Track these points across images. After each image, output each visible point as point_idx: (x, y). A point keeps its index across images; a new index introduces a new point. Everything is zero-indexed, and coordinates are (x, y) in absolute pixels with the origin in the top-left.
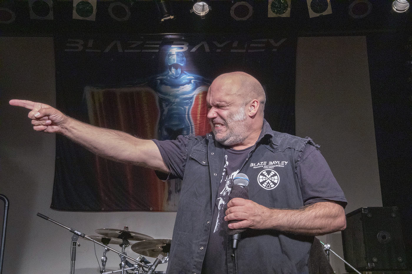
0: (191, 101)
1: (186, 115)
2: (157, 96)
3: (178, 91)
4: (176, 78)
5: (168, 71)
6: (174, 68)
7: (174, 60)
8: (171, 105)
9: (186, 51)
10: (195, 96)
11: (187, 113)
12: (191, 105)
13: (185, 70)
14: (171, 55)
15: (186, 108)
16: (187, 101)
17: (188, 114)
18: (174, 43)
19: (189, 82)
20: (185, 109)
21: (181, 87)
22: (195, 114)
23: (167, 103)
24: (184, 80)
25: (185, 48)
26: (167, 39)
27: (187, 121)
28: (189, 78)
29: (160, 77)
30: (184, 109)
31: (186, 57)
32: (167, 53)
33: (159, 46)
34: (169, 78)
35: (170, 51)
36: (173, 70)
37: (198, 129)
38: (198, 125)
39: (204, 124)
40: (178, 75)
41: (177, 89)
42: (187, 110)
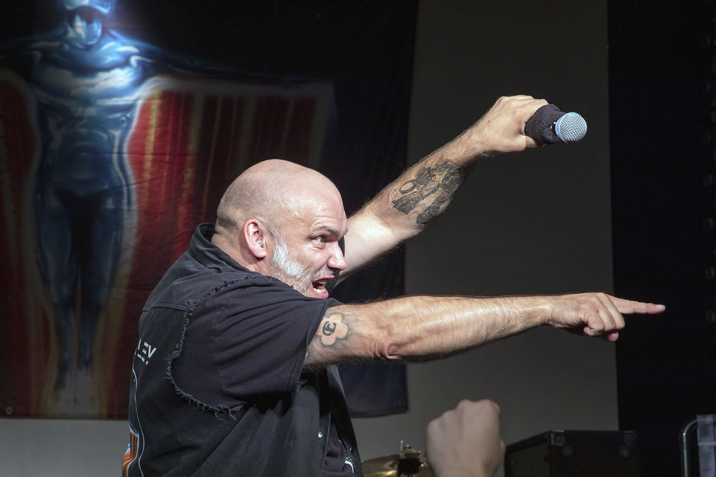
0: (128, 115)
1: (115, 157)
2: (32, 97)
3: (93, 85)
4: (89, 48)
5: (66, 27)
6: (82, 20)
8: (73, 125)
10: (140, 103)
11: (116, 150)
12: (128, 128)
13: (114, 26)
15: (114, 137)
16: (118, 115)
17: (120, 153)
19: (125, 63)
20: (111, 139)
21: (103, 75)
22: (138, 152)
23: (61, 119)
24: (109, 55)
27: (117, 173)
28: (126, 51)
29: (42, 44)
30: (109, 138)
34: (67, 47)
36: (80, 25)
37: (147, 194)
38: (146, 185)
39: (164, 182)
40: (92, 40)
41: (88, 81)
42: (117, 142)
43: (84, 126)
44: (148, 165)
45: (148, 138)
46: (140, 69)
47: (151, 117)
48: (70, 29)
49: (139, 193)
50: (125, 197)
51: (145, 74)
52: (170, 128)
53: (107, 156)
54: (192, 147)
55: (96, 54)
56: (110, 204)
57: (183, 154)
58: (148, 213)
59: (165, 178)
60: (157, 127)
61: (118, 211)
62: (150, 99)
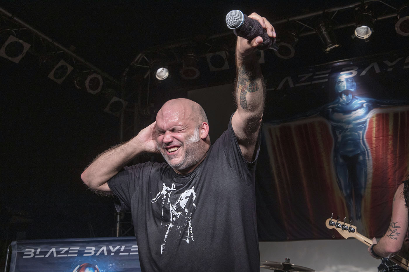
1: (361, 140)
2: (330, 125)
3: (350, 117)
4: (348, 104)
5: (339, 98)
6: (344, 95)
7: (344, 87)
8: (345, 132)
9: (355, 76)
10: (368, 120)
11: (361, 138)
12: (365, 130)
13: (356, 94)
14: (340, 82)
15: (360, 133)
16: (361, 126)
17: (363, 139)
18: (343, 69)
19: (361, 107)
20: (359, 135)
21: (354, 112)
22: (370, 138)
23: (340, 130)
24: (356, 105)
25: (354, 73)
26: (336, 67)
27: (362, 147)
28: (362, 102)
29: (332, 106)
30: (358, 134)
31: (356, 82)
32: (337, 81)
33: (329, 75)
34: (340, 105)
35: (339, 79)
36: (344, 97)
37: (375, 153)
38: (374, 149)
39: (381, 147)
40: (349, 101)
41: (349, 115)
42: (361, 135)
43: (348, 132)
44: (374, 142)
45: (373, 132)
46: (367, 108)
47: (373, 124)
48: (341, 99)
49: (372, 153)
50: (367, 154)
51: (369, 109)
52: (381, 127)
53: (358, 141)
54: (390, 133)
55: (350, 105)
56: (361, 158)
57: (388, 136)
58: (376, 160)
59: (381, 146)
60: (376, 127)
61: (364, 160)
62: (372, 117)
